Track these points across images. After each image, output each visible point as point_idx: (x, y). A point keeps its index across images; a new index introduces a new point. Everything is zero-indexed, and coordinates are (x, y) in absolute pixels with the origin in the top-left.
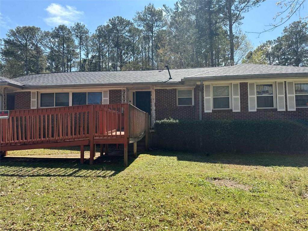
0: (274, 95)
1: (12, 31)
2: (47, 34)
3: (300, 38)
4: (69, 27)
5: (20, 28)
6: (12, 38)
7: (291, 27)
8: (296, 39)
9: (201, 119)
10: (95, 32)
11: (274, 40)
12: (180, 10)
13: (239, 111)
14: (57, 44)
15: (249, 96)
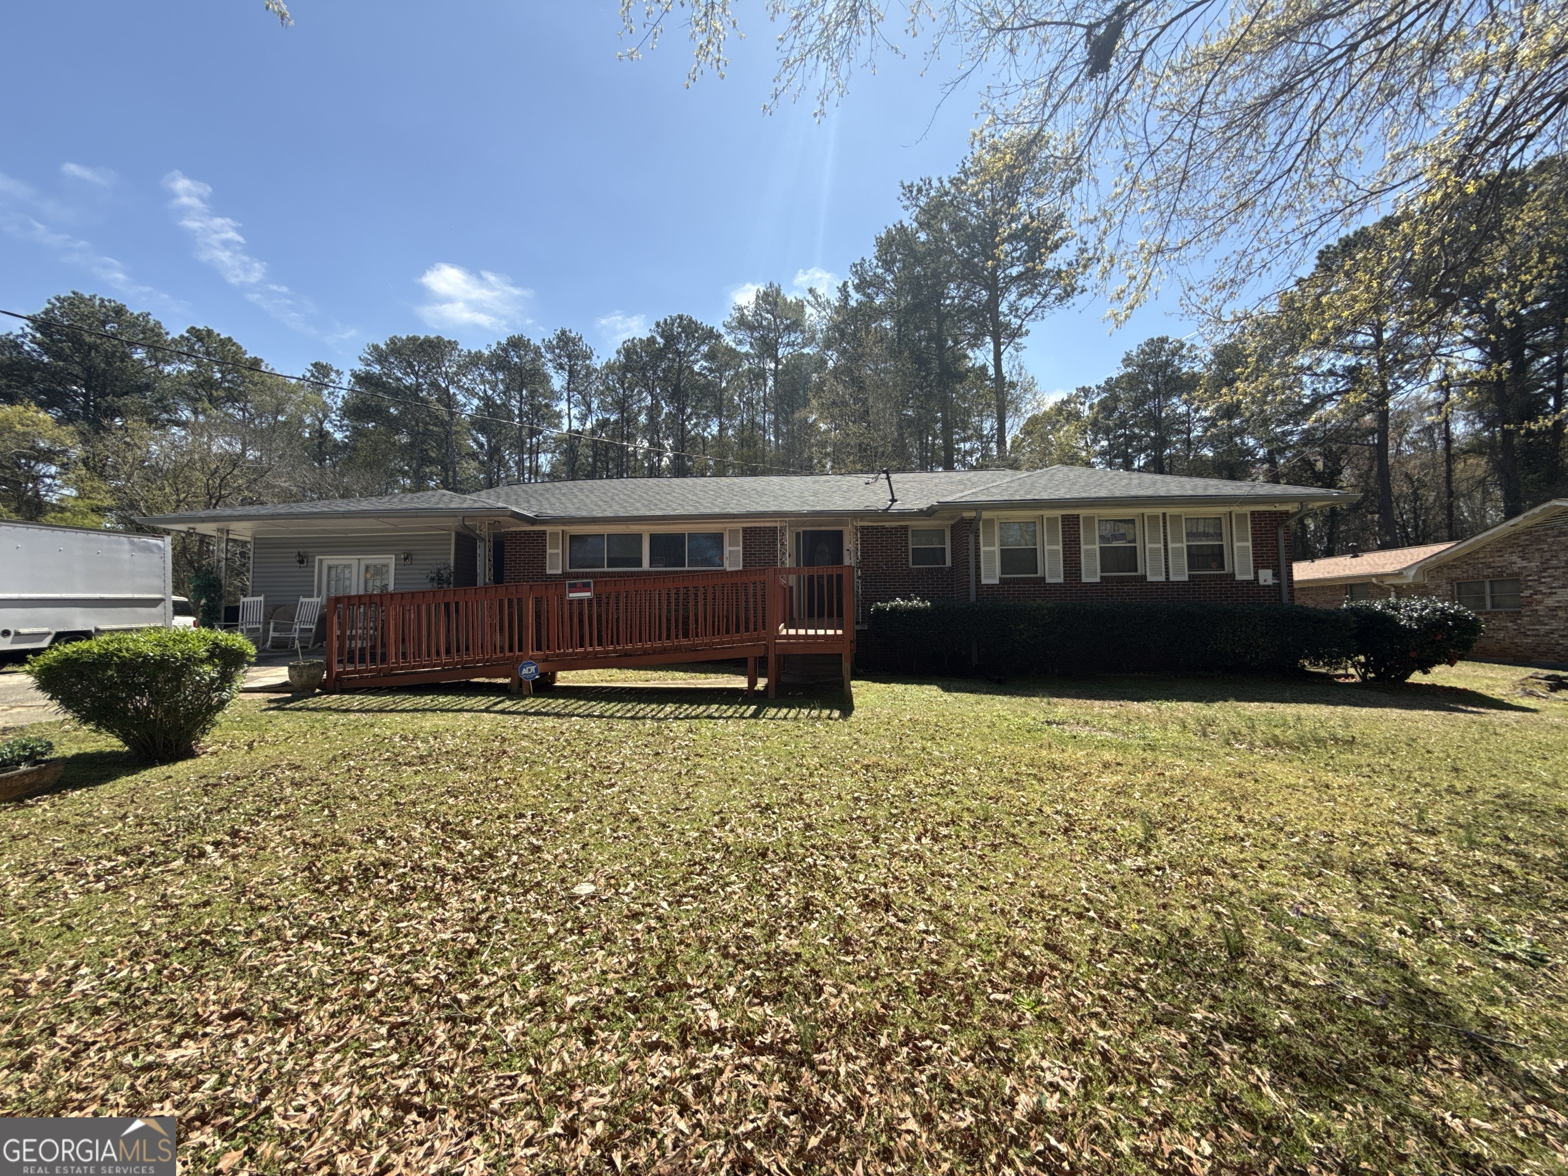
0: (1138, 545)
1: (376, 348)
2: (475, 360)
3: (1166, 383)
4: (536, 341)
5: (400, 339)
6: (376, 369)
7: (1143, 351)
8: (1155, 384)
9: (973, 598)
10: (614, 357)
11: (1098, 387)
12: (853, 303)
13: (1061, 580)
14: (501, 387)
15: (1083, 547)
